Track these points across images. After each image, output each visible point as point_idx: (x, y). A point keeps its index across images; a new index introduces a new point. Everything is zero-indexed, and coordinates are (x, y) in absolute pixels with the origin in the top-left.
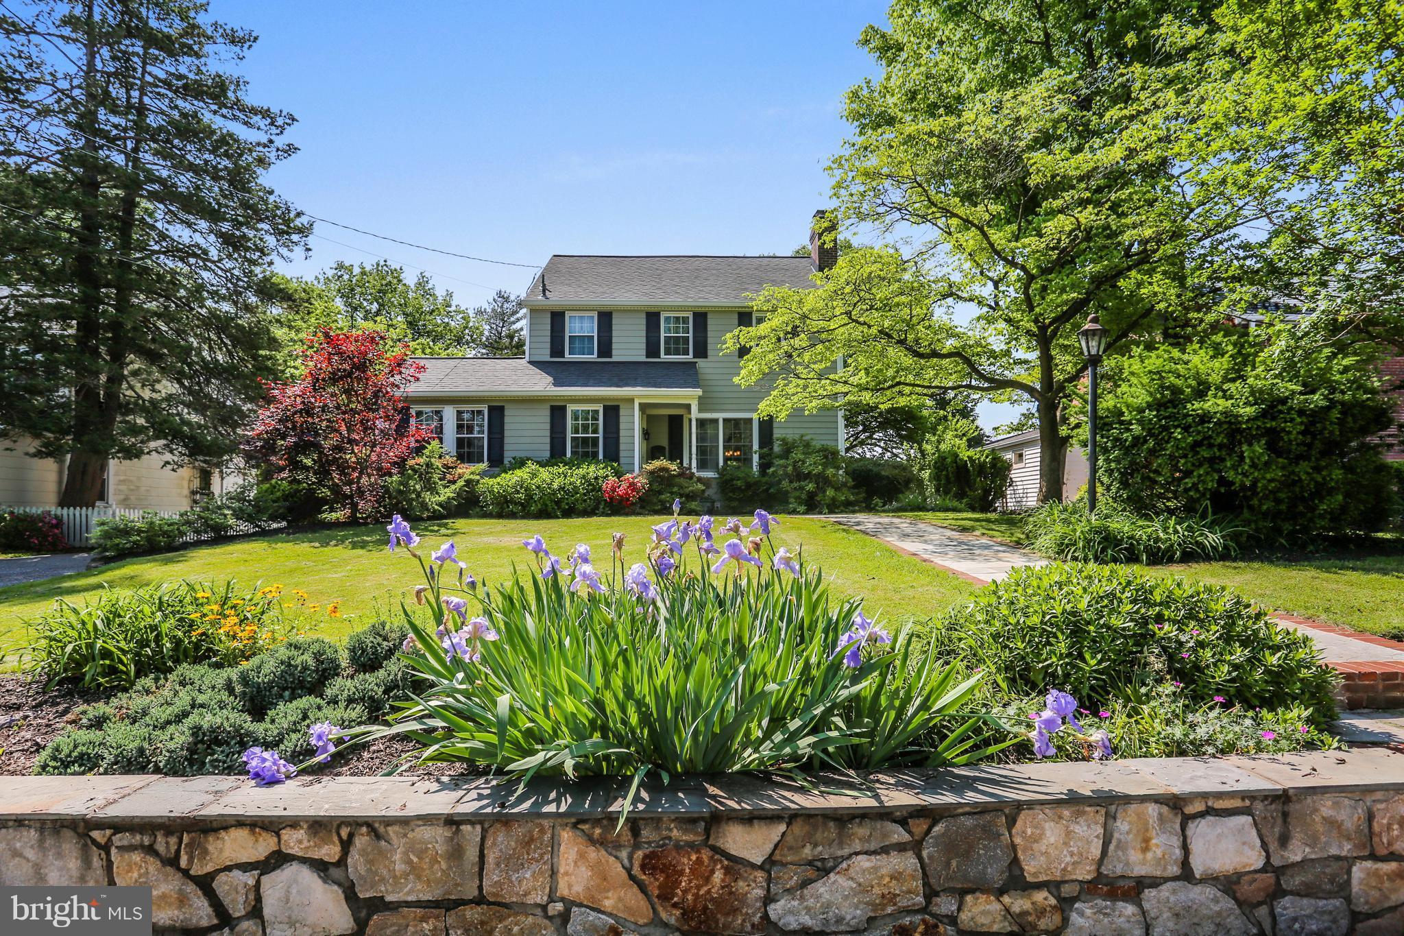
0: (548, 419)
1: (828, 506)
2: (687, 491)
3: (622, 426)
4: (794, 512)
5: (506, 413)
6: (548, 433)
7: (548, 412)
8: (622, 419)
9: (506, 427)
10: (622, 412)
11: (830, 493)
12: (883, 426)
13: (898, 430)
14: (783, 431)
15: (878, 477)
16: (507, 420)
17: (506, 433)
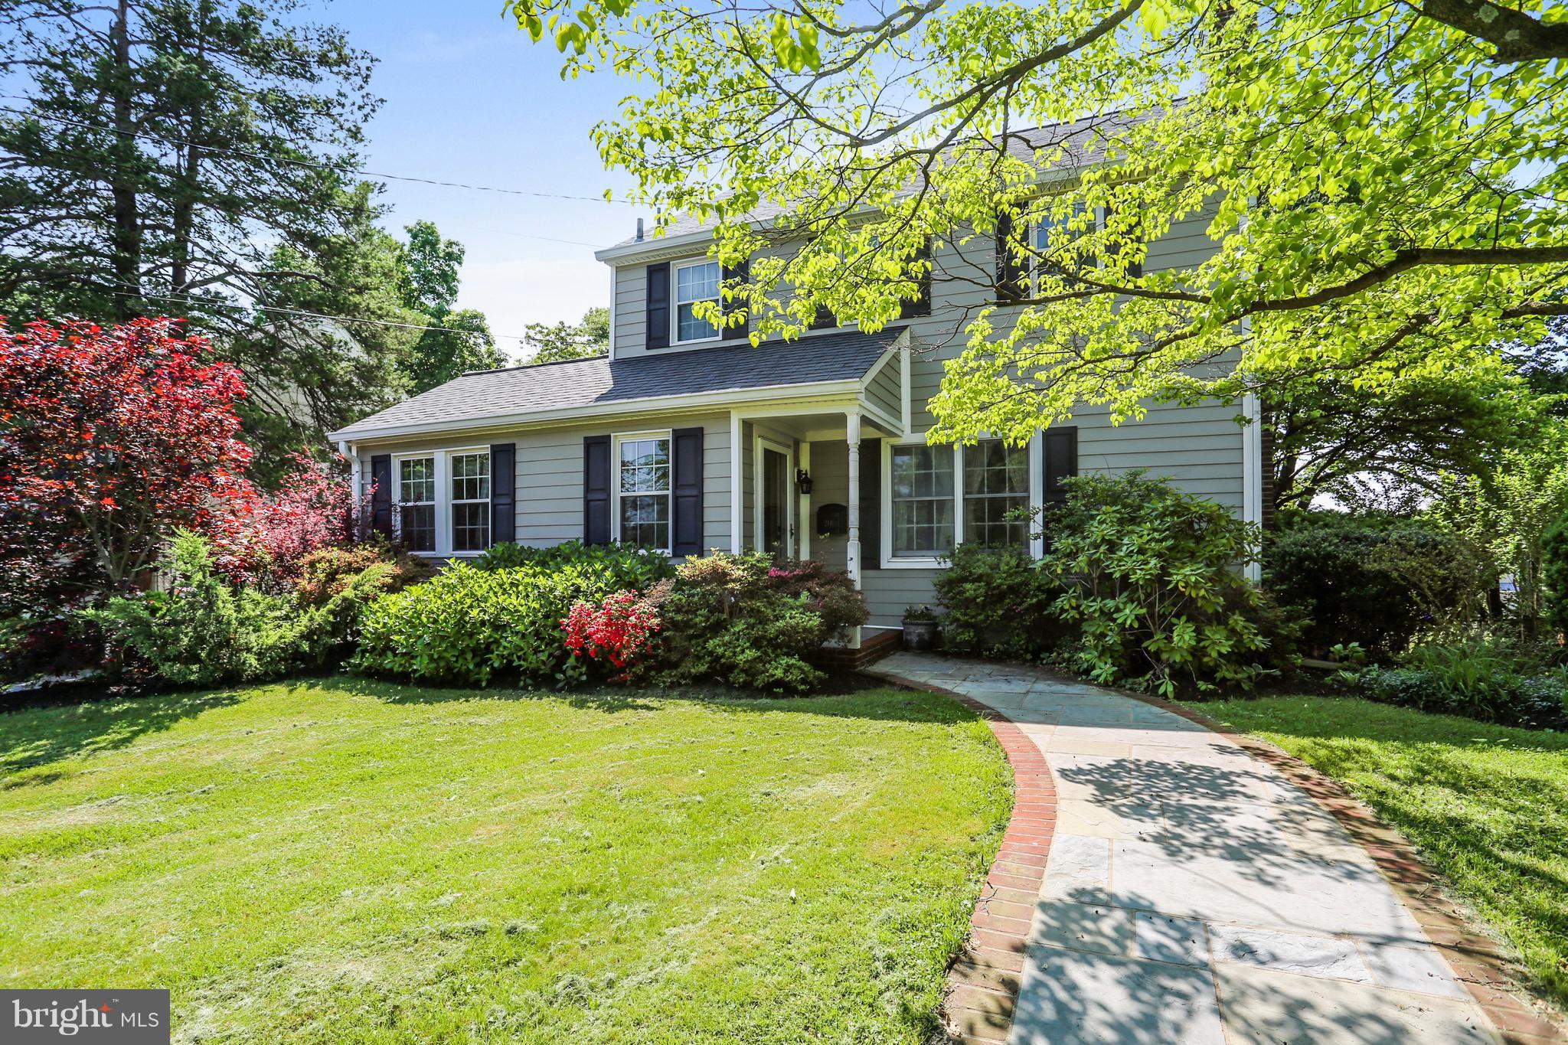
0: (580, 465)
1: (1179, 674)
2: (772, 629)
3: (708, 472)
4: (1084, 674)
5: (520, 457)
6: (580, 491)
7: (580, 451)
8: (709, 457)
9: (519, 482)
10: (708, 443)
11: (1184, 635)
12: (1394, 432)
13: (1428, 443)
14: (1099, 462)
15: (1352, 573)
16: (520, 469)
17: (520, 495)
